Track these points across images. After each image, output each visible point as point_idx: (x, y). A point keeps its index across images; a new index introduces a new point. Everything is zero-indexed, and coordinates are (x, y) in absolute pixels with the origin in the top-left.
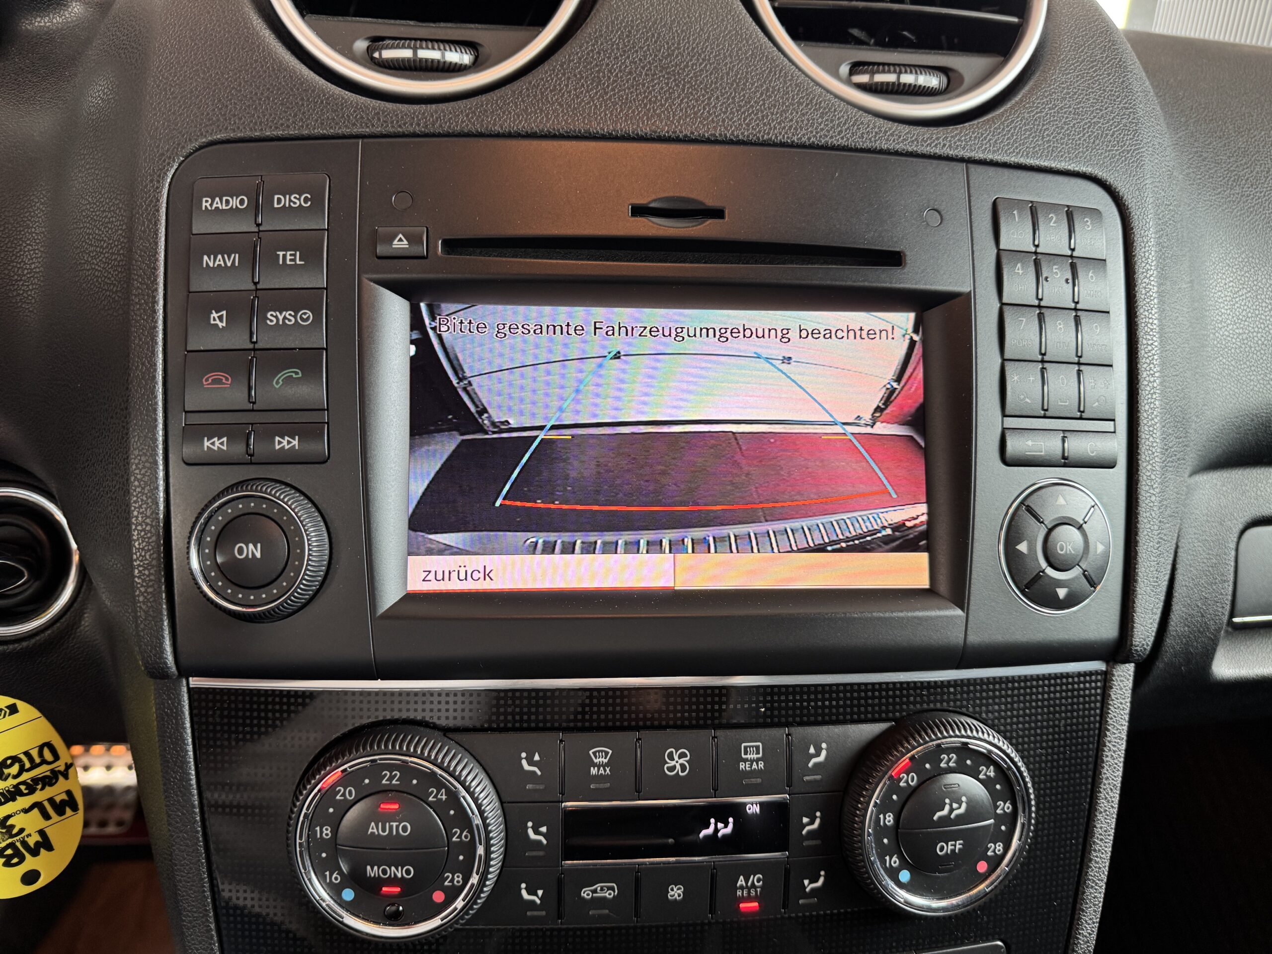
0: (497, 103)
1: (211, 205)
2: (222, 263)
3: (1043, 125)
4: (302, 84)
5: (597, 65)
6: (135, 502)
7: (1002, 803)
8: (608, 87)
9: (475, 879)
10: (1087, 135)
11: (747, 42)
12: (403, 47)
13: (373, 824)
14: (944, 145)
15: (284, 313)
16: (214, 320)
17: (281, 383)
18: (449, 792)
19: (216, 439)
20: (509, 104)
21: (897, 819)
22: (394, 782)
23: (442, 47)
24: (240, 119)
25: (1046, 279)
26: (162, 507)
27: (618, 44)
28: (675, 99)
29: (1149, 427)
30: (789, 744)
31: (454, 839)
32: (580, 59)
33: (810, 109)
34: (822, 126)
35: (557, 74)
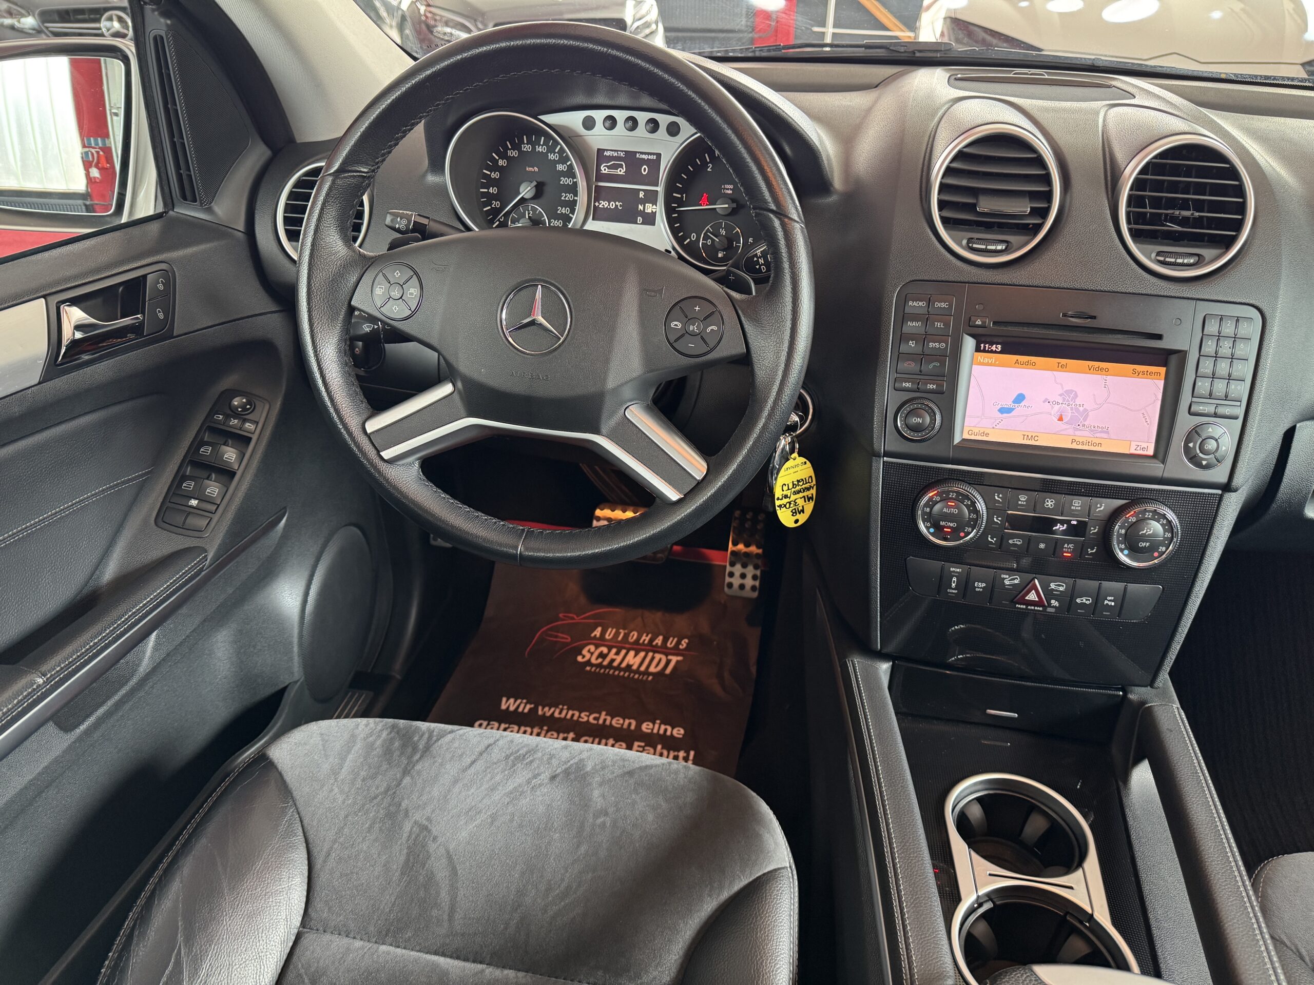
1: (912, 304)
2: (915, 324)
6: (877, 401)
7: (1168, 533)
12: (981, 243)
13: (945, 509)
15: (935, 344)
16: (911, 343)
17: (932, 367)
19: (907, 383)
21: (1126, 532)
22: (954, 496)
23: (996, 244)
24: (923, 272)
25: (1221, 345)
26: (886, 403)
29: (1256, 405)
30: (1091, 503)
31: (971, 517)
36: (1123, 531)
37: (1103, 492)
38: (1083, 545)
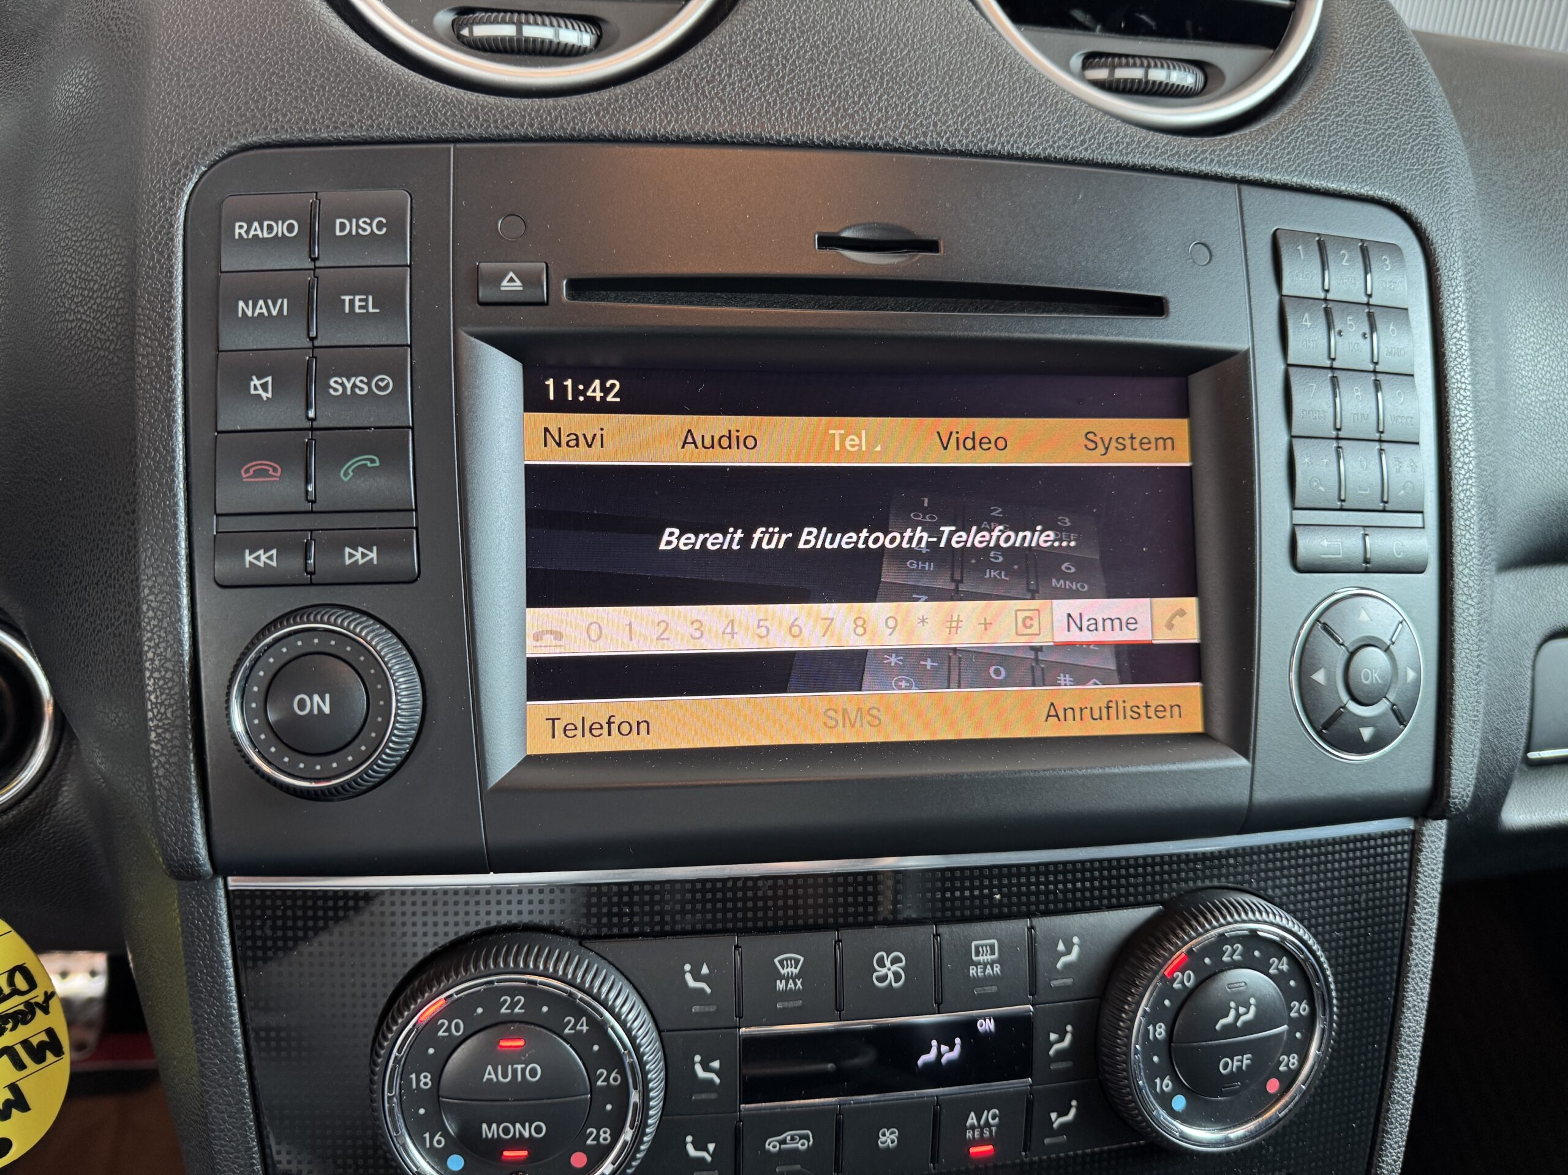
0: (636, 97)
1: (247, 232)
2: (264, 311)
3: (1330, 136)
4: (368, 70)
5: (767, 50)
6: (149, 640)
7: (1297, 1004)
8: (783, 77)
9: (628, 1135)
10: (1381, 150)
11: (960, 22)
12: (504, 22)
13: (490, 1068)
14: (1212, 161)
15: (353, 379)
16: (256, 388)
17: (351, 474)
18: (591, 1021)
19: (261, 552)
20: (653, 98)
21: (1170, 1032)
22: (517, 1010)
23: (555, 23)
24: (285, 115)
25: (1340, 332)
26: (187, 646)
27: (793, 22)
28: (871, 95)
29: (1466, 520)
30: (1032, 940)
31: (599, 1083)
32: (745, 41)
33: (1044, 112)
34: (1060, 133)
35: (715, 61)
36: (1160, 1031)
37: (1065, 891)
38: (1030, 1104)
